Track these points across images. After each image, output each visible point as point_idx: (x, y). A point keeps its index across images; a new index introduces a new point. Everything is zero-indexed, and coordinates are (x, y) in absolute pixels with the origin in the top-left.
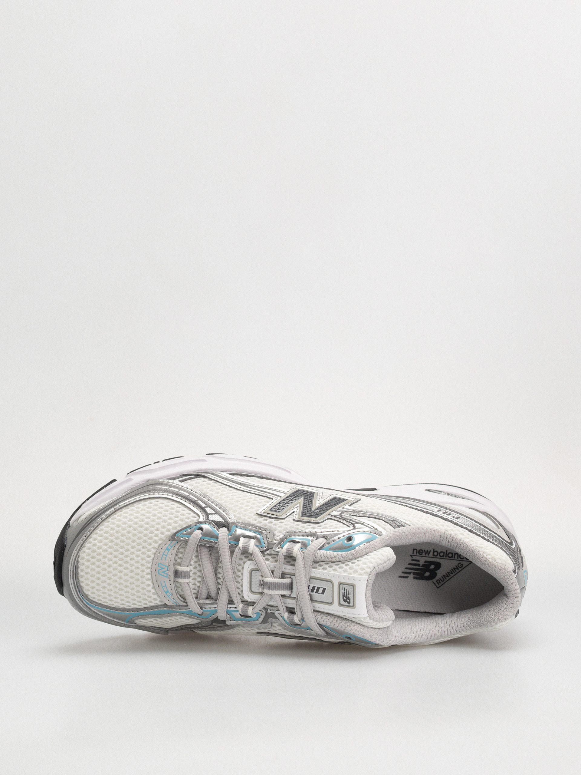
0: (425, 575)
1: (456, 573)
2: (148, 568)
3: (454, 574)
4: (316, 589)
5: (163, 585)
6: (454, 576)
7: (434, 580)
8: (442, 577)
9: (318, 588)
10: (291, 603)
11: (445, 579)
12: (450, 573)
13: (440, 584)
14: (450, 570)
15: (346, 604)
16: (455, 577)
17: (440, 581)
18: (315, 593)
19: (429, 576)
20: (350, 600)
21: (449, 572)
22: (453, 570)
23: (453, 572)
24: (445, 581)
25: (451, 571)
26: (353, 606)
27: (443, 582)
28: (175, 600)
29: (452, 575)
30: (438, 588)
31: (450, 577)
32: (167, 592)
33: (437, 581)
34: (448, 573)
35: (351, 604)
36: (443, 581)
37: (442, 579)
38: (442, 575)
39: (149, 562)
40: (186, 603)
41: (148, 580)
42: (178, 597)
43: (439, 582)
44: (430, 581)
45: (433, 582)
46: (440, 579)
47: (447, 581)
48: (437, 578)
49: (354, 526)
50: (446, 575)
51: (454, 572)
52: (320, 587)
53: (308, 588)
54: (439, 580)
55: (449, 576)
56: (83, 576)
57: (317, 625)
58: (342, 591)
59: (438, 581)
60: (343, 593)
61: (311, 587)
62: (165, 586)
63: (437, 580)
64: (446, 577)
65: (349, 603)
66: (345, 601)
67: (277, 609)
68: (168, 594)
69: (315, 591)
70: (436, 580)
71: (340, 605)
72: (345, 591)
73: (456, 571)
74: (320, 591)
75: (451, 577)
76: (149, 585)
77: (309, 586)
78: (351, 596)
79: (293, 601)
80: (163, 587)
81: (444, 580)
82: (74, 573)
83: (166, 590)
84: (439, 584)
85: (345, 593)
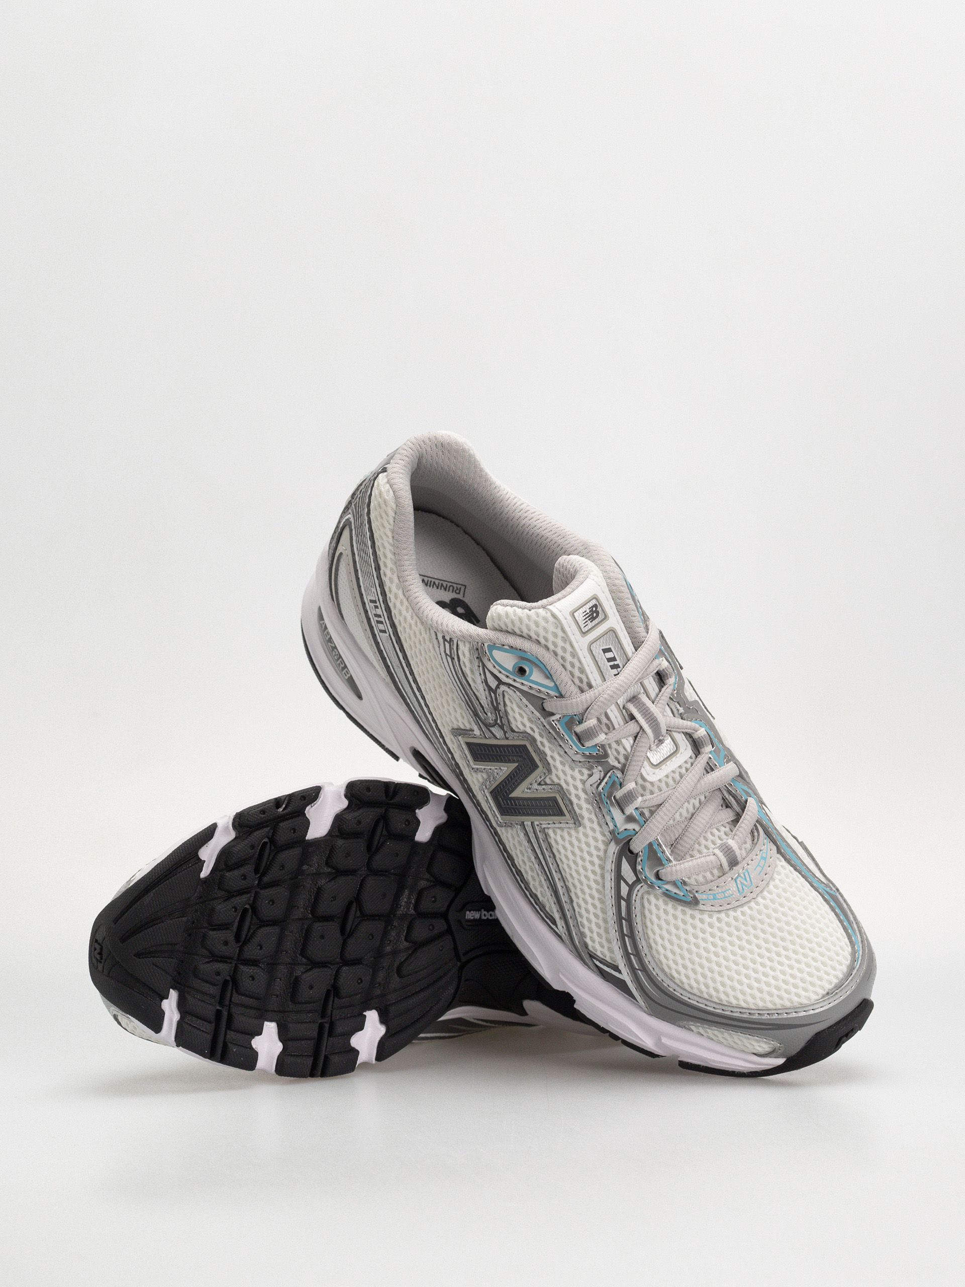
0: (464, 612)
1: (430, 579)
2: (757, 904)
3: (433, 580)
4: (612, 663)
5: (759, 869)
6: (436, 579)
7: (460, 597)
8: (449, 591)
9: (609, 660)
10: (651, 685)
11: (448, 586)
12: (436, 586)
13: (459, 586)
14: (433, 588)
15: (599, 609)
16: (436, 577)
17: (455, 589)
18: (616, 660)
19: (461, 607)
20: (592, 607)
21: (436, 588)
22: (429, 585)
23: (432, 583)
24: (451, 584)
25: (433, 586)
26: (595, 598)
27: (454, 585)
28: (764, 841)
29: (437, 582)
30: (465, 586)
31: (442, 582)
32: (762, 858)
33: (459, 593)
34: (438, 588)
35: (594, 602)
36: (452, 586)
37: (451, 588)
38: (446, 592)
39: (750, 908)
40: (755, 825)
41: (770, 893)
42: (758, 840)
43: (457, 589)
44: (466, 601)
45: (464, 597)
46: (453, 592)
47: (448, 582)
48: (454, 596)
49: (498, 687)
50: (443, 588)
51: (431, 581)
52: (607, 659)
53: (618, 674)
54: (455, 592)
55: (440, 585)
56: (836, 977)
57: (649, 633)
58: (590, 625)
59: (457, 591)
60: (591, 622)
61: (615, 671)
62: (758, 865)
63: (456, 593)
64: (445, 587)
65: (595, 606)
66: (598, 613)
67: (671, 701)
68: (764, 855)
69: (616, 663)
70: (458, 595)
71: (606, 617)
72: (587, 621)
73: (428, 581)
74: (610, 655)
75: (439, 581)
76: (776, 887)
77: (615, 675)
78: (587, 608)
79: (646, 682)
80: (763, 868)
81: (450, 586)
82: (840, 989)
83: (763, 862)
84: (460, 588)
85: (589, 620)
